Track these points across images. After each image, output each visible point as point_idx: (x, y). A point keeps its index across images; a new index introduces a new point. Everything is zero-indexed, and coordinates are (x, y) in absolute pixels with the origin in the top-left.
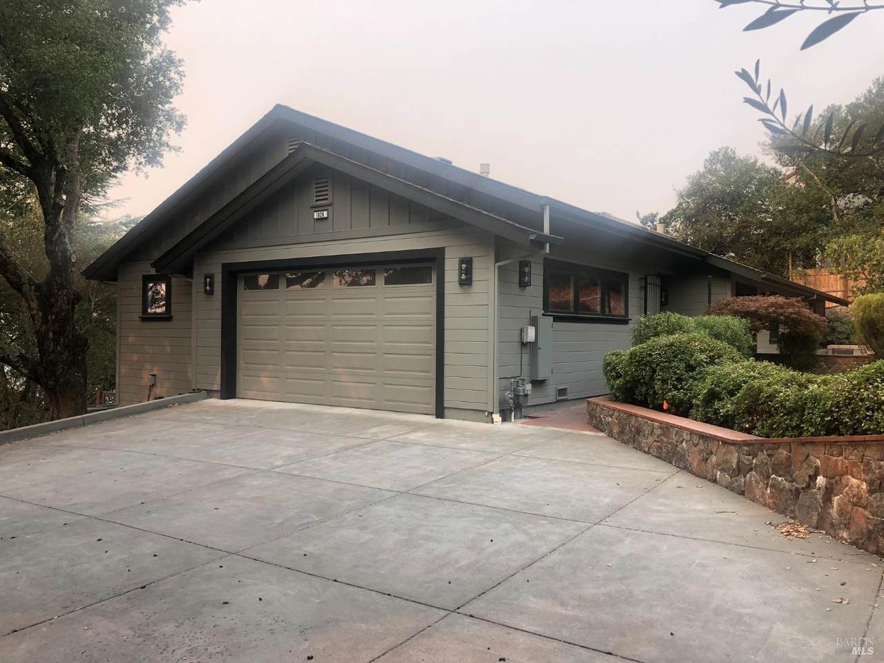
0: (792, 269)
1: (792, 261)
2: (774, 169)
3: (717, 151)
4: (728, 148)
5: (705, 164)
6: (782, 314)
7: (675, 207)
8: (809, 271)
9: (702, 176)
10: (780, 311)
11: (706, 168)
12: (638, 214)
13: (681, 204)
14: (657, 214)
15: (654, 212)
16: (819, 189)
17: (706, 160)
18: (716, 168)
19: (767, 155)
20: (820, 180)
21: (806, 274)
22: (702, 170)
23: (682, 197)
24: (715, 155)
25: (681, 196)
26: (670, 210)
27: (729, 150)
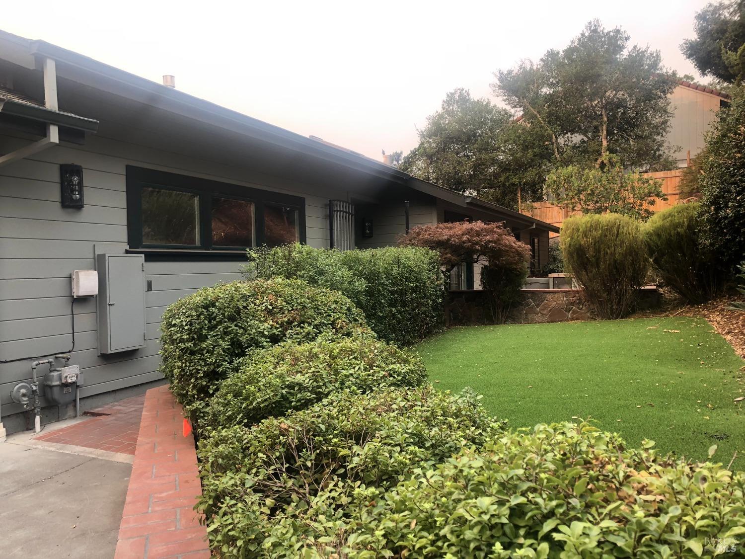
0: (522, 203)
1: (521, 195)
2: (505, 110)
3: (453, 92)
4: (463, 90)
5: (443, 105)
6: (477, 243)
7: (417, 146)
8: (536, 205)
9: (441, 116)
10: (476, 239)
11: (443, 108)
12: (384, 153)
13: (422, 143)
14: (402, 153)
15: (399, 152)
16: (541, 127)
17: (444, 101)
18: (453, 109)
19: (498, 96)
20: (543, 118)
21: (533, 207)
22: (440, 110)
23: (424, 137)
24: (451, 96)
25: (422, 135)
26: (412, 149)
27: (464, 92)
